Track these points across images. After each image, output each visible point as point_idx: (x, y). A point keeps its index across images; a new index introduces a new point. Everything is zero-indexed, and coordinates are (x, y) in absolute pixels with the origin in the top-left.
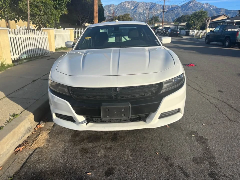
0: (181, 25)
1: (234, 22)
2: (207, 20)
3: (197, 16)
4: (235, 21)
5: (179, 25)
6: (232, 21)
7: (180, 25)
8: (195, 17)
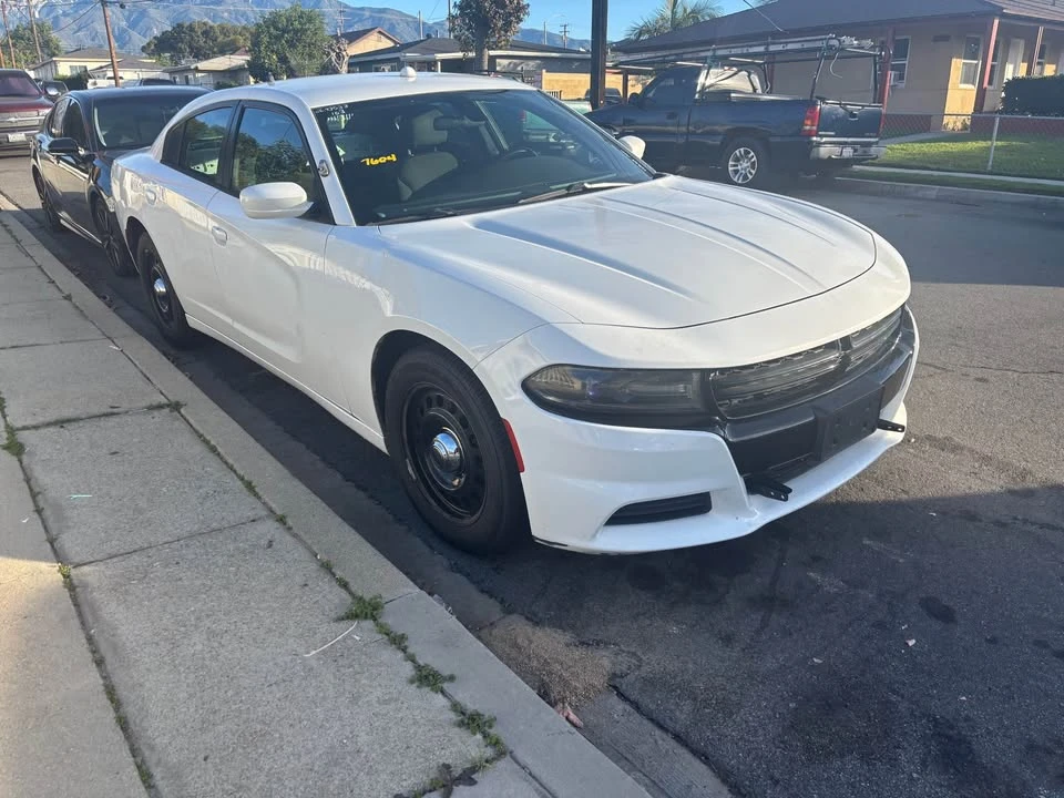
0: (200, 68)
1: (435, 62)
2: (334, 51)
3: (285, 31)
4: (440, 56)
5: (192, 67)
6: (428, 57)
7: (197, 70)
8: (278, 38)
